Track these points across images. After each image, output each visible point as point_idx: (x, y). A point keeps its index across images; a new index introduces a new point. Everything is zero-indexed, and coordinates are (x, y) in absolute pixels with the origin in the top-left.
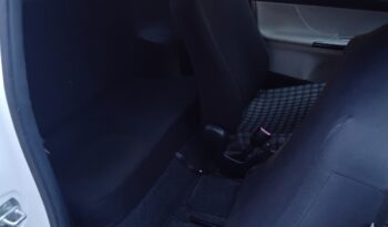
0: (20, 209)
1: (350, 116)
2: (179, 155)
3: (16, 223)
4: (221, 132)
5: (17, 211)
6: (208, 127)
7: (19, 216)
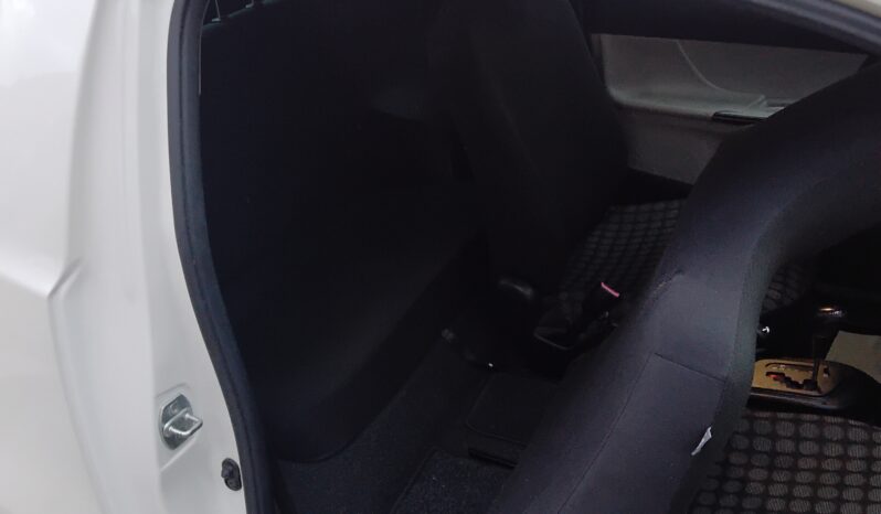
0: (191, 414)
1: (679, 272)
2: (448, 335)
3: (188, 432)
4: (528, 292)
5: (187, 416)
6: (503, 282)
7: (190, 422)
